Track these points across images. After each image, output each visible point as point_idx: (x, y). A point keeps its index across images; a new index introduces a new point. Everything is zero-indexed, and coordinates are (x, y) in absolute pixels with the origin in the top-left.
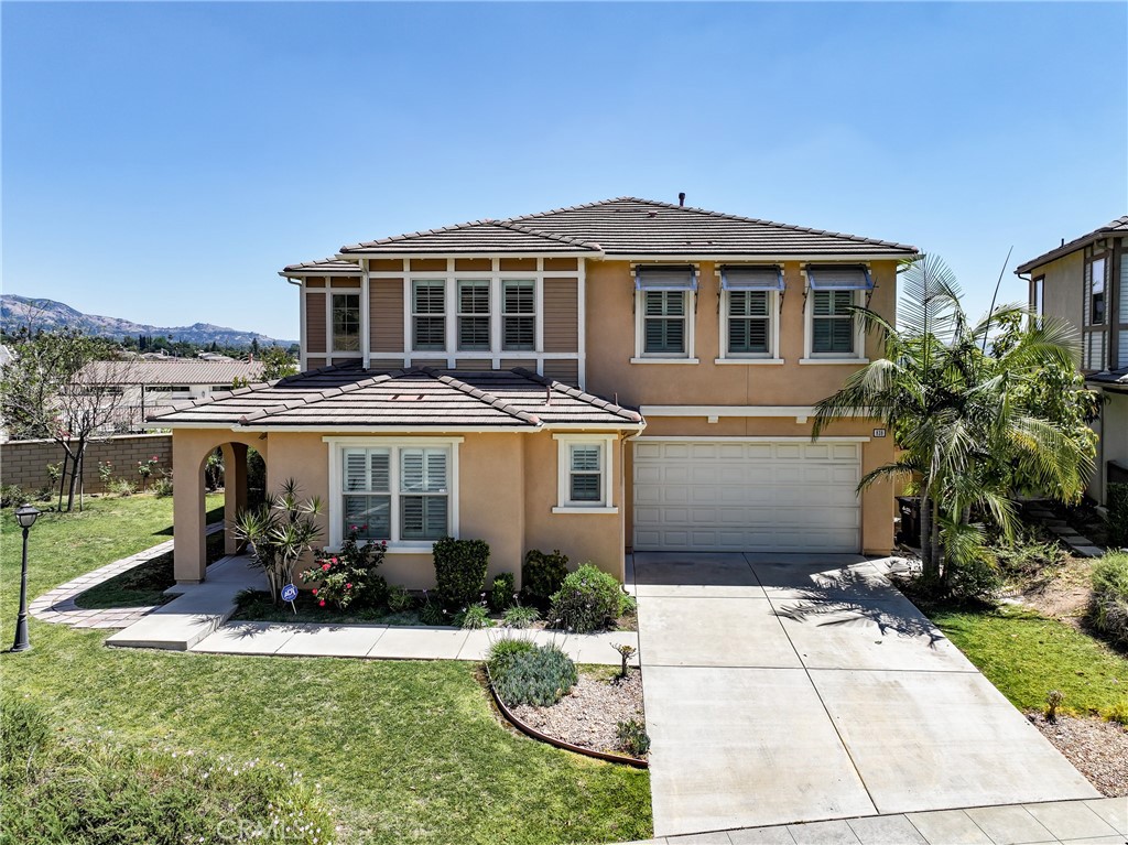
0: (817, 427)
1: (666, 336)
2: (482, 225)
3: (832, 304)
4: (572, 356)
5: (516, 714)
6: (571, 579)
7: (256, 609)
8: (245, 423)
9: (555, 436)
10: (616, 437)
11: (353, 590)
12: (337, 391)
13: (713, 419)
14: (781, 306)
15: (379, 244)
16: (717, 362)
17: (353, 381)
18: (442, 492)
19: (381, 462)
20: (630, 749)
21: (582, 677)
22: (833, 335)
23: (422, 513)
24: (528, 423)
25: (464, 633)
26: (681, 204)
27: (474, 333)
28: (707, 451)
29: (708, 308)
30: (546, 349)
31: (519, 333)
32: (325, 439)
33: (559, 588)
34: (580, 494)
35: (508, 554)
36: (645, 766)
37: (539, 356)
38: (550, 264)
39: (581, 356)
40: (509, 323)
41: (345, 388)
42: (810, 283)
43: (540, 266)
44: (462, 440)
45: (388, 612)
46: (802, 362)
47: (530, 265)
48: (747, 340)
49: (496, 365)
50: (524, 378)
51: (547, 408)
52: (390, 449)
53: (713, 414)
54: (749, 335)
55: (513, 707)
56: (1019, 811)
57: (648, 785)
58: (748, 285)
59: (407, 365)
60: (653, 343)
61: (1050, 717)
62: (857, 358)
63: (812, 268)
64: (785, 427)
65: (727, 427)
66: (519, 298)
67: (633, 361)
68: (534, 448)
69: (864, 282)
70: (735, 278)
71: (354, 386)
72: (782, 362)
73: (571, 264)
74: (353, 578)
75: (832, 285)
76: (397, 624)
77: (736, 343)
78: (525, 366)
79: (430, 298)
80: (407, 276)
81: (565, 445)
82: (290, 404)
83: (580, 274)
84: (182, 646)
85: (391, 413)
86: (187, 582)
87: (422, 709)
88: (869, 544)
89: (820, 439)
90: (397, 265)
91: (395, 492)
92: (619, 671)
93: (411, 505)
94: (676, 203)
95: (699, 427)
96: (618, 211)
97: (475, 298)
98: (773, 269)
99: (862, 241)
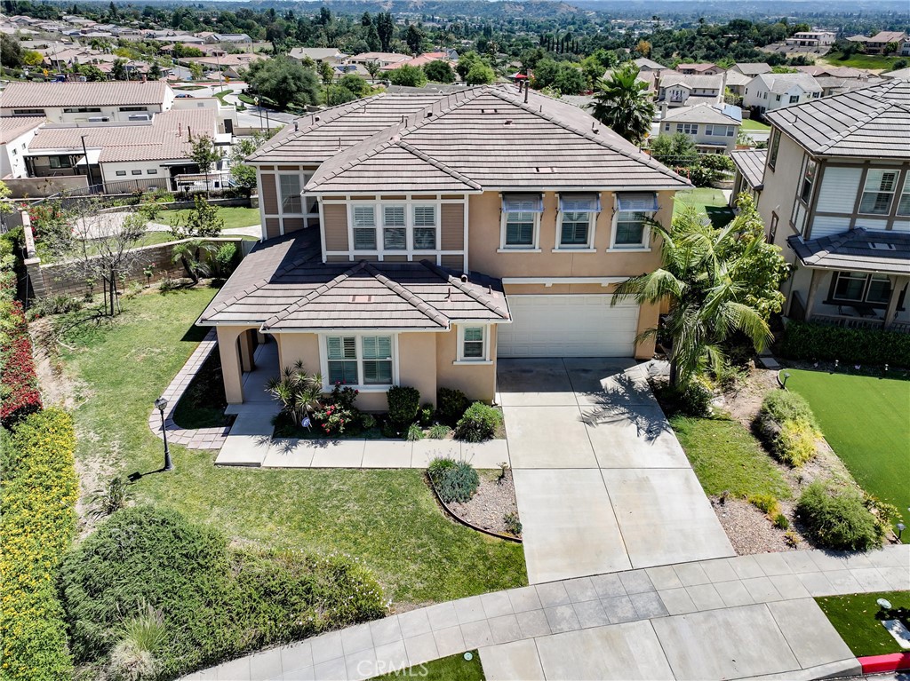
1: (520, 234)
4: (460, 252)
5: (450, 507)
6: (469, 412)
8: (268, 328)
10: (493, 324)
11: (344, 423)
12: (315, 294)
13: (549, 285)
14: (597, 217)
16: (553, 251)
18: (388, 359)
19: (350, 342)
20: (513, 531)
21: (481, 479)
24: (442, 326)
25: (407, 444)
27: (395, 238)
28: (544, 300)
30: (443, 249)
31: (424, 238)
32: (316, 333)
33: (462, 418)
34: (470, 353)
35: (428, 390)
36: (520, 542)
37: (438, 253)
38: (445, 197)
39: (465, 253)
40: (418, 233)
41: (319, 290)
43: (439, 197)
45: (363, 431)
46: (608, 251)
47: (432, 197)
48: (574, 236)
49: (410, 259)
50: (429, 270)
51: (448, 305)
52: (355, 338)
53: (549, 282)
54: (575, 233)
55: (448, 502)
57: (523, 553)
59: (352, 259)
60: (511, 238)
62: (643, 247)
63: (620, 193)
64: (595, 289)
65: (557, 289)
66: (424, 215)
67: (499, 252)
69: (652, 204)
71: (324, 287)
72: (595, 251)
73: (460, 196)
74: (343, 416)
76: (370, 438)
77: (566, 239)
79: (365, 215)
80: (348, 202)
81: (461, 329)
83: (466, 201)
84: (258, 465)
86: (235, 405)
88: (639, 353)
90: (342, 197)
91: (360, 359)
92: (500, 473)
93: (369, 364)
95: (542, 290)
97: (394, 215)
98: (594, 192)
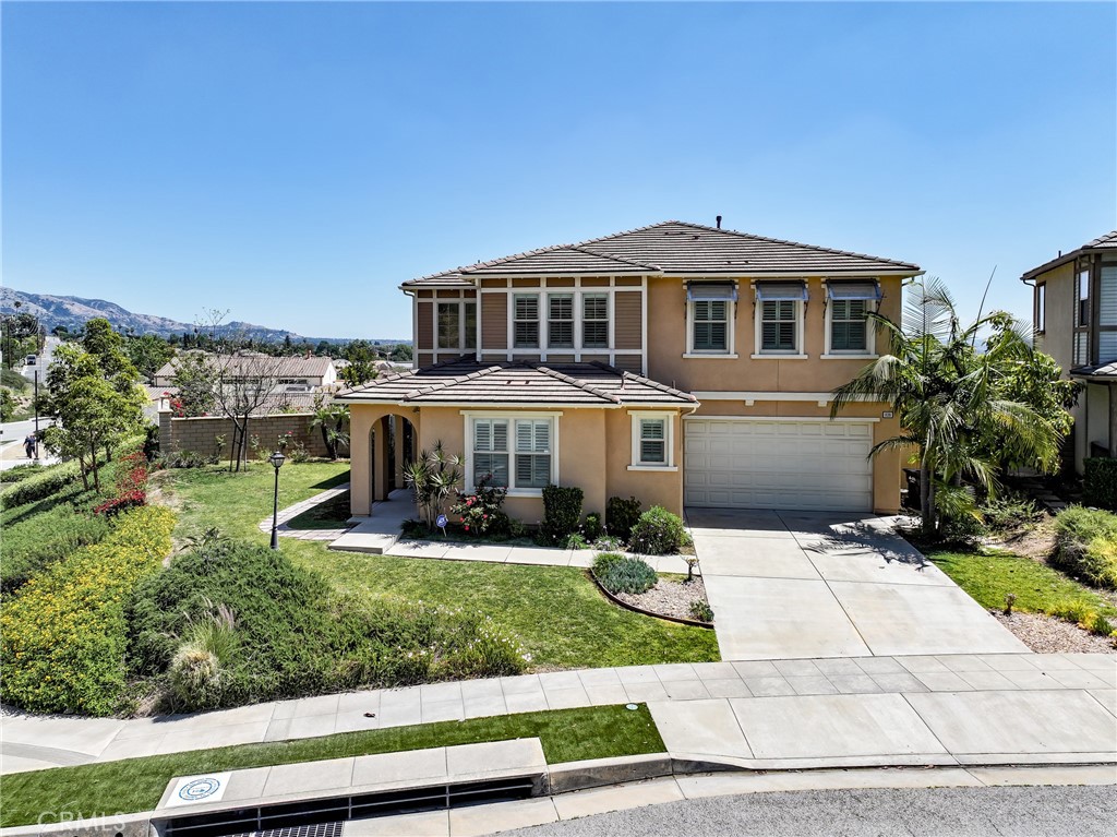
0: (834, 409)
1: (711, 336)
2: (561, 249)
3: (848, 311)
4: (637, 352)
5: (618, 597)
6: (645, 516)
7: (416, 531)
8: (407, 400)
9: (629, 412)
10: (676, 413)
11: (488, 519)
12: (465, 378)
13: (749, 403)
14: (805, 312)
15: (489, 267)
16: (753, 357)
17: (476, 371)
18: (546, 452)
19: (501, 430)
20: (701, 618)
21: (660, 580)
22: (848, 335)
23: (531, 467)
24: (612, 402)
25: (568, 552)
26: (718, 226)
27: (561, 334)
28: (745, 428)
29: (745, 314)
30: (617, 347)
31: (595, 334)
32: (462, 412)
33: (637, 523)
34: (647, 456)
35: (596, 498)
36: (712, 627)
37: (611, 352)
38: (620, 281)
39: (644, 352)
40: (588, 327)
41: (471, 375)
42: (830, 294)
43: (612, 282)
44: (561, 414)
45: (510, 538)
46: (822, 357)
47: (605, 282)
48: (778, 339)
49: (578, 359)
50: (599, 369)
51: (622, 391)
52: (508, 420)
53: (750, 398)
54: (779, 335)
55: (615, 594)
56: (973, 657)
57: (715, 636)
58: (778, 296)
59: (510, 359)
60: (700, 342)
61: (1007, 613)
62: (869, 354)
63: (831, 282)
64: (809, 409)
65: (761, 408)
66: (595, 307)
67: (685, 356)
68: (614, 420)
69: (874, 293)
70: (768, 290)
71: (476, 374)
72: (806, 357)
73: (637, 281)
74: (487, 511)
75: (848, 295)
76: (519, 545)
77: (768, 342)
78: (600, 360)
79: (527, 307)
80: (510, 291)
81: (637, 419)
82: (435, 387)
83: (644, 288)
84: (379, 551)
85: (507, 394)
86: (359, 515)
87: (553, 592)
88: (880, 504)
89: (836, 419)
90: (503, 283)
91: (512, 450)
92: (686, 577)
93: (523, 461)
94: (715, 227)
95: (739, 408)
96: (667, 234)
97: (561, 307)
98: (800, 283)
99: (873, 259)
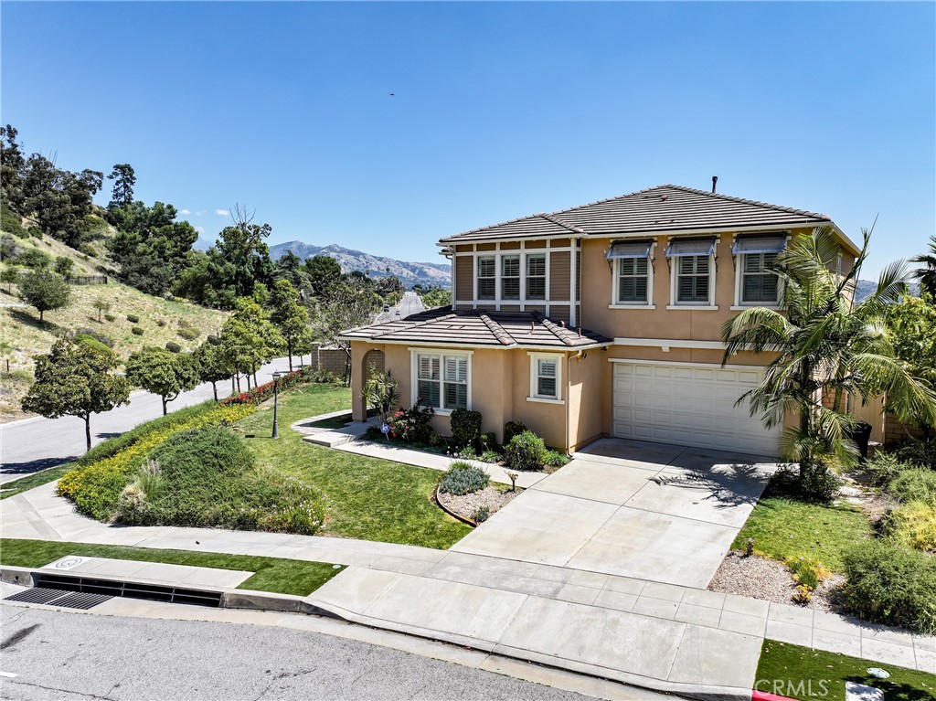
1: (634, 289)
3: (762, 262)
4: (566, 303)
8: (373, 338)
9: (529, 353)
10: (563, 355)
11: (408, 429)
12: (425, 323)
13: (666, 349)
14: (717, 266)
15: (463, 235)
16: (668, 308)
17: (435, 318)
18: (464, 382)
19: (436, 363)
20: (477, 519)
21: (488, 487)
22: (759, 288)
23: (456, 394)
24: (502, 344)
27: (511, 289)
28: (665, 372)
30: (551, 299)
31: (536, 289)
32: (409, 349)
33: (510, 443)
34: (545, 390)
35: (496, 420)
36: (475, 526)
37: (547, 303)
38: (555, 243)
39: (572, 303)
40: (530, 282)
41: (428, 321)
42: (740, 252)
43: (548, 244)
44: (472, 352)
46: (732, 308)
47: (542, 244)
48: (694, 292)
49: (522, 309)
50: (534, 317)
52: (439, 356)
53: (665, 345)
54: (694, 288)
57: (468, 533)
58: (694, 252)
59: (475, 308)
60: (625, 296)
63: (742, 237)
65: (676, 354)
66: (536, 265)
67: (610, 307)
68: (515, 358)
71: (435, 320)
72: (716, 308)
73: (566, 242)
74: (409, 423)
75: (760, 249)
76: (429, 452)
77: (684, 294)
78: (539, 309)
79: (488, 266)
80: (475, 254)
81: (534, 357)
82: (397, 329)
83: (573, 249)
85: (448, 336)
90: (469, 248)
91: (442, 382)
93: (451, 389)
94: (710, 191)
95: (655, 354)
97: (511, 266)
98: (712, 238)
